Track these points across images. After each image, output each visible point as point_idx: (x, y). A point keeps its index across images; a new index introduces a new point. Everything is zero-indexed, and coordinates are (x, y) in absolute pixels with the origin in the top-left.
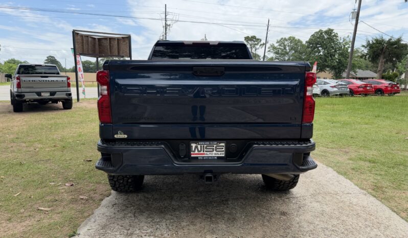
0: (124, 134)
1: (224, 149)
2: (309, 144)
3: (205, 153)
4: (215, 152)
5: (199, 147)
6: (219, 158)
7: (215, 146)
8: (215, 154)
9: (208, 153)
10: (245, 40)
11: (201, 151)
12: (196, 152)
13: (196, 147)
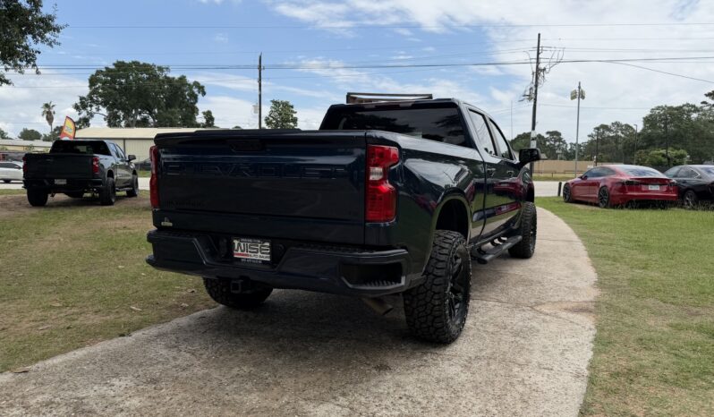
0: (170, 222)
1: (269, 251)
3: (249, 253)
4: (259, 254)
5: (242, 244)
6: (264, 262)
7: (259, 245)
8: (260, 257)
9: (252, 254)
11: (244, 251)
12: (239, 252)
13: (239, 245)
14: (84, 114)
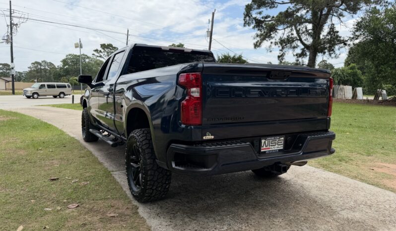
0: (211, 135)
1: (282, 143)
2: (328, 135)
3: (270, 147)
4: (277, 146)
5: (267, 142)
6: (280, 150)
7: (277, 140)
8: (277, 147)
9: (272, 147)
10: (101, 47)
11: (267, 146)
12: (264, 147)
13: (265, 142)
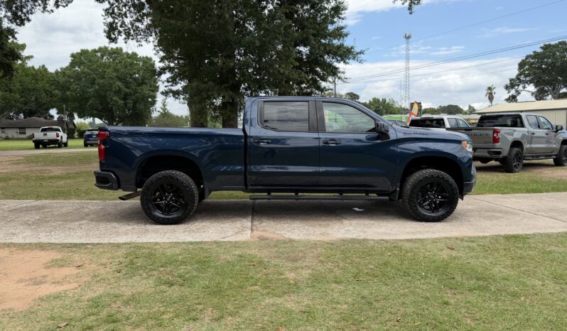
14: (513, 92)
